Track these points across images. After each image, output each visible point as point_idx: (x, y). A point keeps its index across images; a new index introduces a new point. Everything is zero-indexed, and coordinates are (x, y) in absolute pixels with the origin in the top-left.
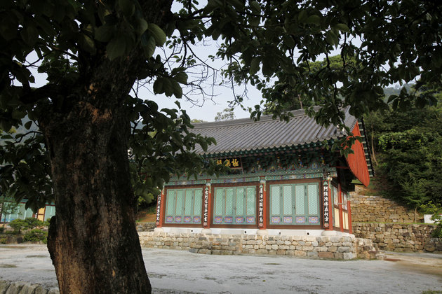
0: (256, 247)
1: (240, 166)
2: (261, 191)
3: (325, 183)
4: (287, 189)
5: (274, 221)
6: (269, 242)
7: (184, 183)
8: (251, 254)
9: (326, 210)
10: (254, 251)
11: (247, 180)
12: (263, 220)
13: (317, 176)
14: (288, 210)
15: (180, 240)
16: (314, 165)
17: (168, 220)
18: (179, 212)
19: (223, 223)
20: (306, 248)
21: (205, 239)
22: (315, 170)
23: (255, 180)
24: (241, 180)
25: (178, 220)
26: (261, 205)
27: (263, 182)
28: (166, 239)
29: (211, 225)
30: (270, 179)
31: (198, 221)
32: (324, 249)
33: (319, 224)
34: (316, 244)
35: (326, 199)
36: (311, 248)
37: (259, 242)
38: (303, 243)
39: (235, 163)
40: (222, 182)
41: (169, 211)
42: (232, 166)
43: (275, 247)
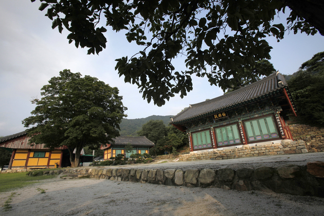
0: (245, 153)
1: (226, 115)
2: (240, 126)
3: (277, 115)
4: (255, 122)
5: (251, 139)
6: (252, 150)
7: (200, 129)
8: (244, 157)
9: (281, 128)
10: (245, 156)
11: (231, 122)
12: (245, 140)
13: (270, 112)
14: (257, 133)
15: (204, 155)
16: (267, 108)
17: (196, 148)
18: (200, 143)
19: (223, 145)
20: (276, 150)
21: (217, 153)
22: (268, 110)
23: (235, 121)
24: (228, 123)
25: (200, 147)
26: (242, 132)
27: (240, 121)
28: (197, 156)
29: (217, 147)
30: (244, 119)
31: (210, 146)
32: (287, 149)
33: (278, 137)
34: (281, 147)
35: (280, 123)
36: (279, 150)
37: (247, 151)
38: (273, 148)
39: (224, 115)
40: (219, 125)
41: (195, 143)
42: (222, 116)
43: (257, 152)
